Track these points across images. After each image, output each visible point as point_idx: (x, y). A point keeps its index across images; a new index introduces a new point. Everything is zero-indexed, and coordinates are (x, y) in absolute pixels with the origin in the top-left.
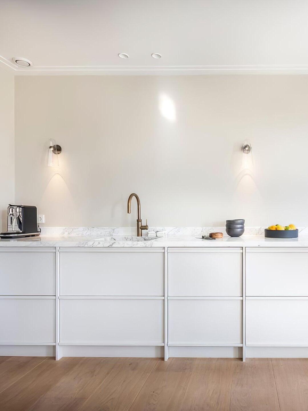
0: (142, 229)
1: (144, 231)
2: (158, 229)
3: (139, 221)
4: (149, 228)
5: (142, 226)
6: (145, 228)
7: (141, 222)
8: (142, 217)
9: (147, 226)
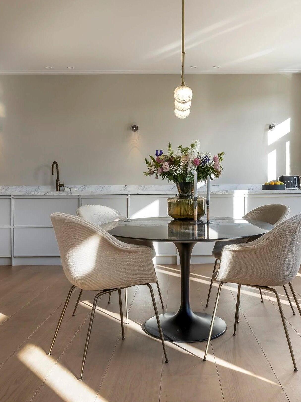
0: (60, 186)
1: (61, 188)
2: (71, 186)
3: (58, 180)
4: (65, 186)
5: (60, 184)
6: (62, 185)
7: (59, 181)
8: (60, 178)
9: (63, 184)
